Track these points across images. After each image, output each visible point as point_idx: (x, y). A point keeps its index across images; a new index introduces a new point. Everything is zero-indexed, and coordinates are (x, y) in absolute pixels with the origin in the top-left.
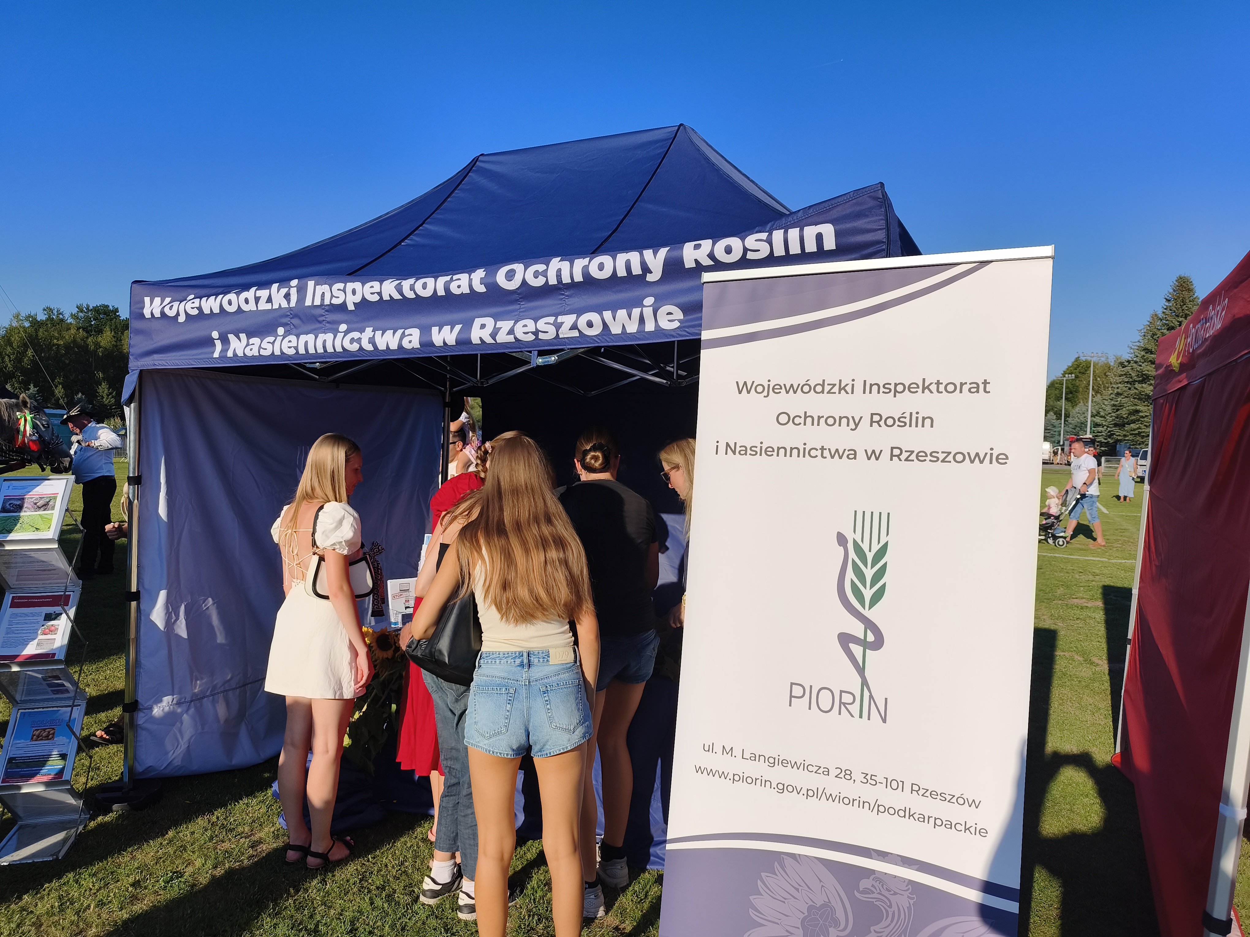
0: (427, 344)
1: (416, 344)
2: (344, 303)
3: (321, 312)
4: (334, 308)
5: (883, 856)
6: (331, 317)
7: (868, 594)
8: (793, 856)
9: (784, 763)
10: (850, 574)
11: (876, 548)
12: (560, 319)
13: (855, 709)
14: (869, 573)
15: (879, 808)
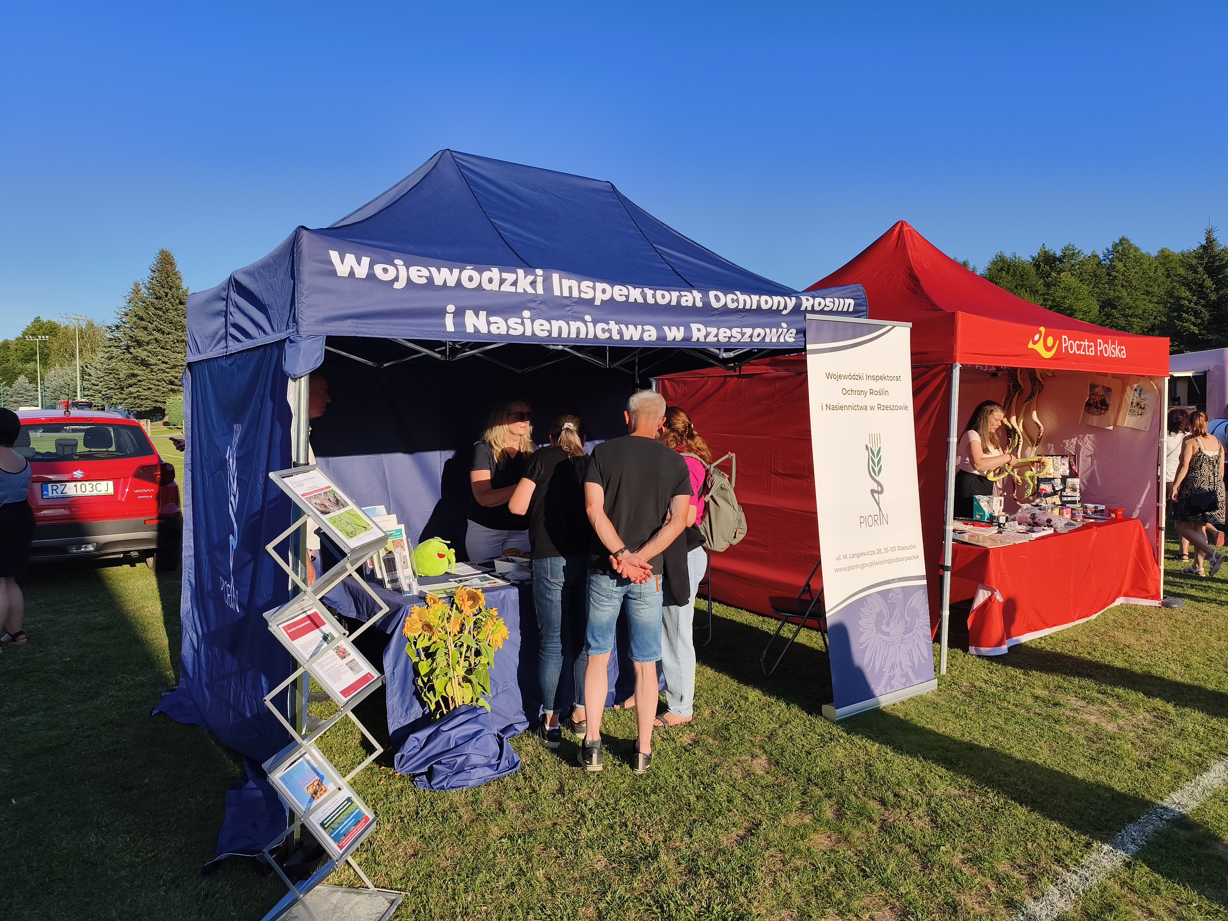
0: (662, 338)
1: (654, 338)
2: (593, 299)
3: (569, 303)
4: (581, 301)
5: (893, 581)
6: (577, 308)
7: (877, 470)
8: (869, 595)
9: (862, 554)
10: (871, 463)
11: (877, 450)
12: (745, 330)
13: (878, 522)
14: (876, 461)
15: (890, 561)
